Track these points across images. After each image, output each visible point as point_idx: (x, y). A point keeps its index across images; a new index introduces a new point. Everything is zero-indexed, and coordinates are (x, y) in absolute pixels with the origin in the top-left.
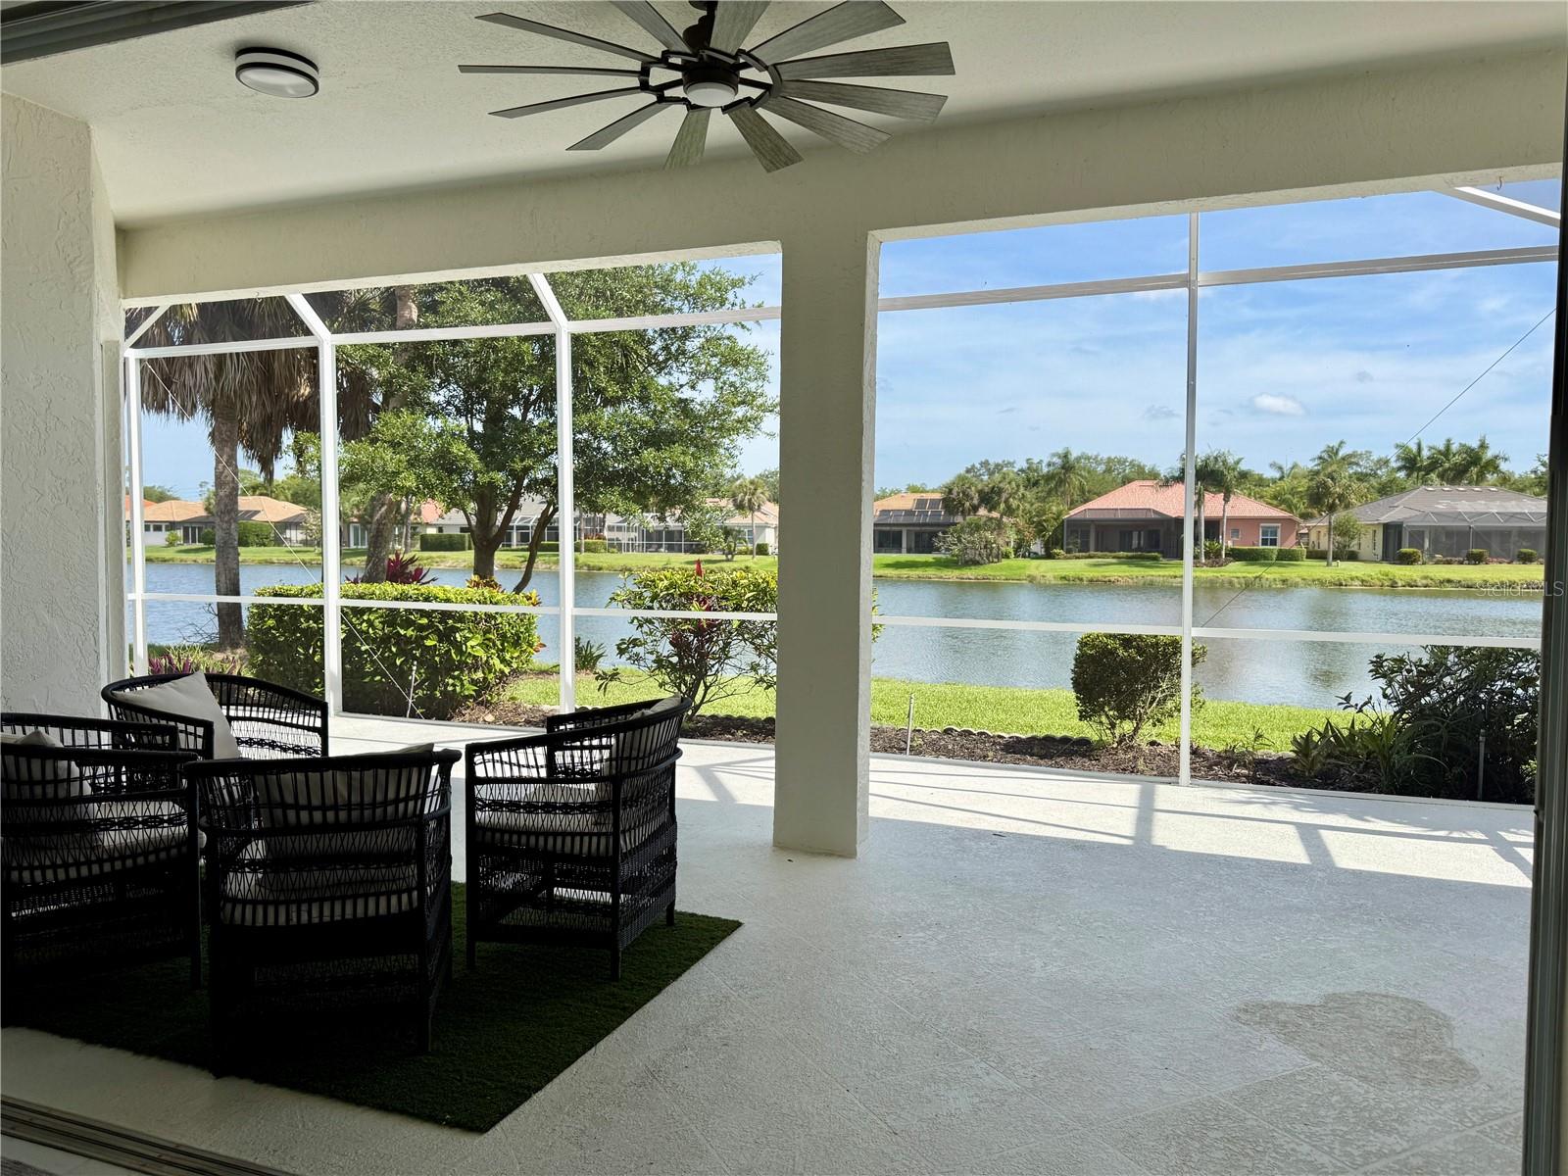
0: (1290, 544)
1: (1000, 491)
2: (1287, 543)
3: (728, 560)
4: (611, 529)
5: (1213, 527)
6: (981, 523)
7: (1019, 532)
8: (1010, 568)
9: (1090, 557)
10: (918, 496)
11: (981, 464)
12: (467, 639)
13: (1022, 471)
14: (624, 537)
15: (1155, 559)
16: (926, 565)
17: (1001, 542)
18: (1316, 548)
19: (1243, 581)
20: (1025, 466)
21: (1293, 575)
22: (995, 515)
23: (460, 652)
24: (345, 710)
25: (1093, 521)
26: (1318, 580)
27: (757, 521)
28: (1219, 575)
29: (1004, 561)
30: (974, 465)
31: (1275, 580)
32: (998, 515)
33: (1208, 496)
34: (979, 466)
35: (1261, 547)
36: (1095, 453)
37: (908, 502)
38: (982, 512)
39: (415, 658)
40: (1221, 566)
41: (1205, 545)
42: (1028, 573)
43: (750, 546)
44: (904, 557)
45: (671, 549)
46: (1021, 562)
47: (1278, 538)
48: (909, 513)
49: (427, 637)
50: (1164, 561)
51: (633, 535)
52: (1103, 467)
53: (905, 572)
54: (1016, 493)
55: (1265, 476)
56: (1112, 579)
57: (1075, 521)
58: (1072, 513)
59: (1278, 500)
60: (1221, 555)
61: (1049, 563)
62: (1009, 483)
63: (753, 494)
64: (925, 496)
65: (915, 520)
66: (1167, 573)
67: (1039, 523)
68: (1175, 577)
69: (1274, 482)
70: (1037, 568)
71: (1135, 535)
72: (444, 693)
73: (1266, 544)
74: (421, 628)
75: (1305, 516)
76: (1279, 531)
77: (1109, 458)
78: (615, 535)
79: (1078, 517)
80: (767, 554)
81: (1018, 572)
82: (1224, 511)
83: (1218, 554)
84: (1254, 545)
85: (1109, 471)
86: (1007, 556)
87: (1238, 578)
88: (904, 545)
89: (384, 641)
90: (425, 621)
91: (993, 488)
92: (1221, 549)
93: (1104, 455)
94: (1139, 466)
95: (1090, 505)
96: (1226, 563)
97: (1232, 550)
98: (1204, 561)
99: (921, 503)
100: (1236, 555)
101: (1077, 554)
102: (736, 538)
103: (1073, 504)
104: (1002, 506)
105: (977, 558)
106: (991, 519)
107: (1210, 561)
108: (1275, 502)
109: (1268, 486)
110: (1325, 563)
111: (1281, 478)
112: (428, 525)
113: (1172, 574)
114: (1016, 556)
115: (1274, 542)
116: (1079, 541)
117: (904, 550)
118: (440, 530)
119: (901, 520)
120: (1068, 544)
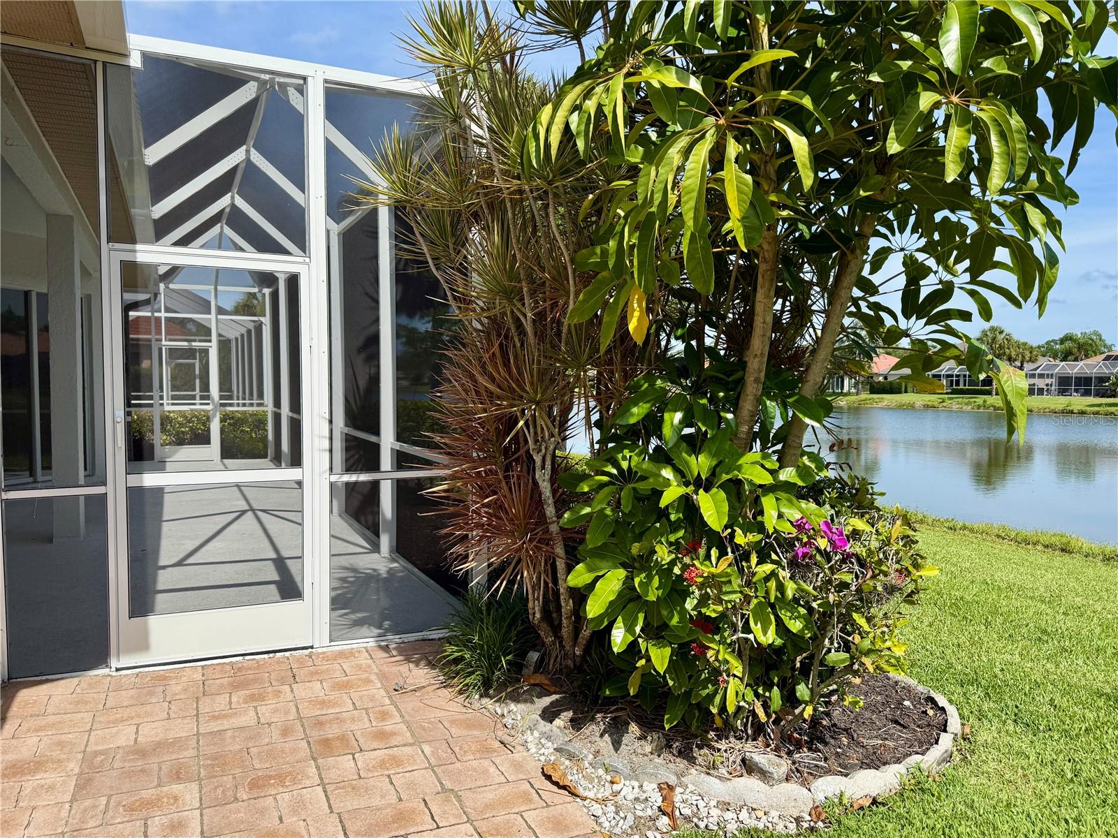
118: (885, 378)
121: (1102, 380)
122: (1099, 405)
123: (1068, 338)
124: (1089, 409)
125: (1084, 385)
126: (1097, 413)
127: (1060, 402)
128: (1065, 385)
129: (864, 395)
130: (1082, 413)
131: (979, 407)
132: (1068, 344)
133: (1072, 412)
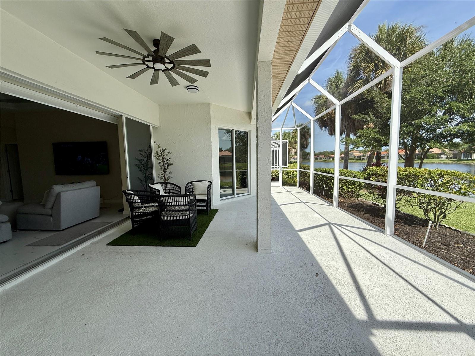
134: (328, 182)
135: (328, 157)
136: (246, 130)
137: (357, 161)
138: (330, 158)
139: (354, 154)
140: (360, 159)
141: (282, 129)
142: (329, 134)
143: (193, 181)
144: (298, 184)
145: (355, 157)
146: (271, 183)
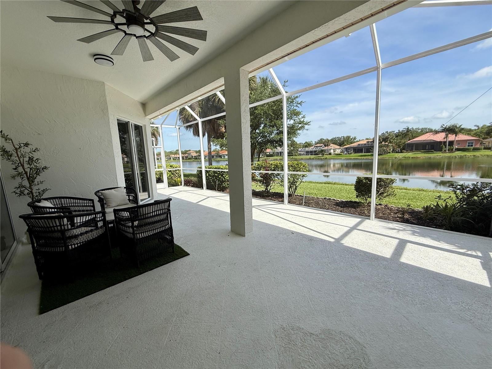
0: (478, 146)
1: (388, 138)
2: (477, 146)
3: (322, 156)
4: (299, 151)
5: (451, 143)
6: (383, 145)
7: (393, 147)
8: (390, 155)
9: (413, 152)
10: (367, 140)
11: (386, 132)
12: (226, 176)
13: (397, 133)
14: (302, 153)
15: (432, 151)
16: (369, 155)
17: (388, 149)
18: (488, 147)
19: (459, 156)
20: (398, 132)
21: (477, 154)
22: (387, 143)
23: (224, 178)
24: (207, 189)
25: (414, 143)
26: (487, 155)
27: (329, 148)
28: (452, 155)
29: (389, 154)
30: (384, 133)
31: (471, 156)
32: (388, 144)
33: (449, 135)
34: (385, 133)
35: (467, 147)
36: (418, 127)
37: (365, 142)
38: (383, 143)
39: (218, 180)
40: (453, 152)
41: (448, 148)
42: (395, 156)
43: (327, 153)
44: (363, 154)
45: (311, 155)
46: (393, 154)
47: (474, 145)
48: (365, 144)
49: (219, 176)
50: (435, 152)
51: (304, 152)
52: (420, 130)
53: (363, 157)
54: (393, 138)
55: (472, 129)
56: (419, 157)
57: (409, 144)
58: (409, 142)
59: (476, 135)
60: (453, 150)
61: (401, 154)
62: (391, 136)
63: (328, 143)
64: (369, 140)
65: (366, 146)
66: (435, 155)
67: (399, 145)
68: (438, 156)
69: (475, 130)
70: (397, 155)
71: (427, 146)
72: (222, 186)
73: (469, 146)
74: (218, 174)
75: (484, 139)
76: (474, 143)
77: (422, 128)
78: (300, 152)
79: (410, 143)
80: (331, 155)
81: (392, 156)
82: (455, 138)
83: (452, 150)
84: (465, 147)
85: (422, 131)
86: (389, 153)
87: (458, 155)
88: (363, 151)
89: (213, 176)
90: (219, 173)
91: (386, 137)
92: (453, 148)
93: (421, 127)
94: (431, 129)
95: (414, 140)
96: (455, 152)
97: (457, 148)
98: (447, 151)
99: (368, 142)
100: (458, 150)
101: (409, 151)
102: (324, 152)
103: (409, 140)
104: (388, 141)
105: (381, 153)
106: (386, 144)
107: (449, 152)
108: (475, 135)
109: (473, 131)
110: (490, 150)
111: (478, 129)
112: (268, 152)
113: (437, 155)
114: (392, 153)
115: (472, 146)
116: (410, 148)
117: (363, 152)
118: (269, 153)
119: (363, 146)
120: (407, 149)
121: (315, 151)
122: (316, 157)
123: (306, 143)
124: (314, 158)
125: (311, 153)
126: (316, 159)
127: (308, 157)
128: (308, 153)
129: (265, 158)
130: (313, 159)
131: (291, 159)
132: (306, 144)
133: (311, 159)
134: (220, 177)
135: (169, 157)
136: (140, 123)
137: (195, 160)
138: (170, 158)
139: (191, 154)
140: (197, 159)
141: (161, 126)
142: (194, 134)
143: (100, 190)
144: (183, 183)
145: (192, 157)
146: (157, 185)
